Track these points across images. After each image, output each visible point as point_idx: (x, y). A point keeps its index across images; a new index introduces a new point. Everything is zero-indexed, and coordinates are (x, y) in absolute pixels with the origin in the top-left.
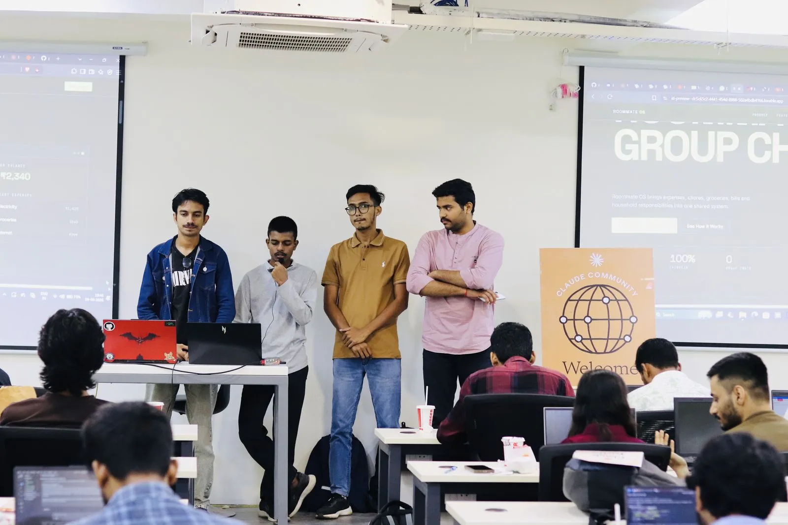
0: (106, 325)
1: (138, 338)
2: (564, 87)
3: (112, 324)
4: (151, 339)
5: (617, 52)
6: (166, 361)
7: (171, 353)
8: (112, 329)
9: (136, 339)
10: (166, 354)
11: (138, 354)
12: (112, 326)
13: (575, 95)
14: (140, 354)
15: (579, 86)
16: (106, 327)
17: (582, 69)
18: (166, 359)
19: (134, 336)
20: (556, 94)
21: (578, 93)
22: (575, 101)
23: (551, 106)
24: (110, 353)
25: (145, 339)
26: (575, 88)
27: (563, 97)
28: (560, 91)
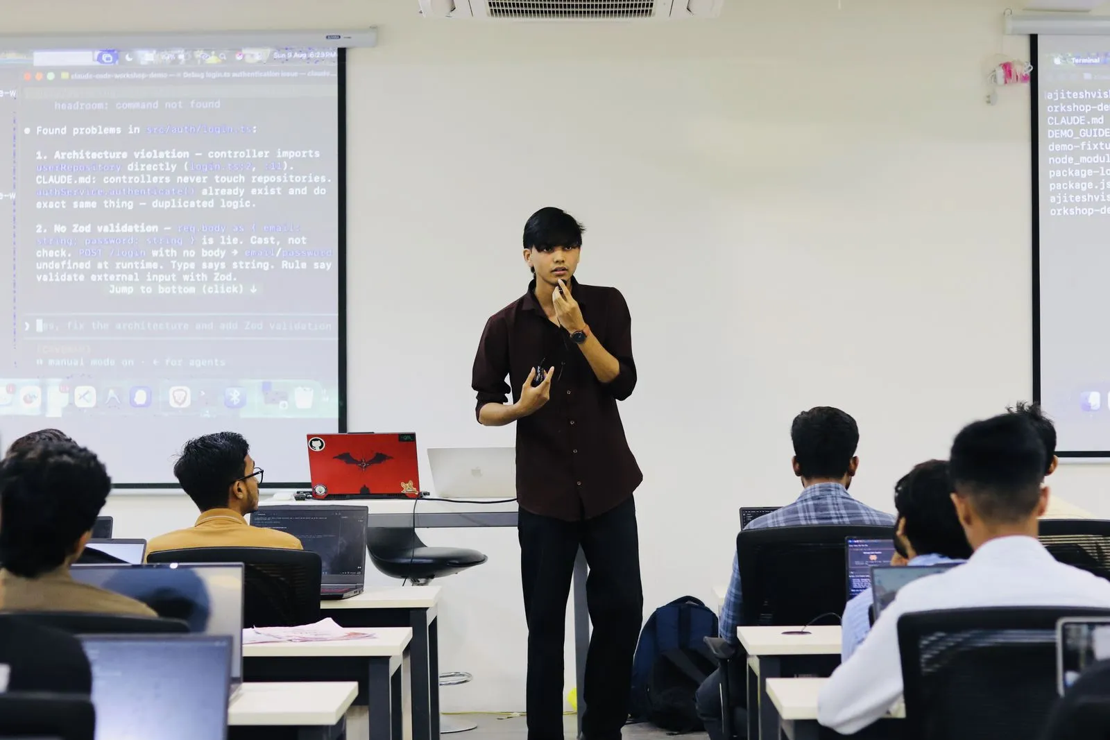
0: (311, 443)
1: (359, 460)
2: (1007, 67)
3: (321, 441)
4: (380, 462)
5: (1087, 11)
6: (404, 494)
7: (411, 483)
8: (320, 447)
9: (357, 462)
10: (403, 485)
11: (362, 486)
12: (320, 444)
13: (1025, 78)
14: (365, 486)
15: (1030, 65)
16: (312, 446)
17: (1034, 39)
18: (404, 491)
19: (355, 458)
20: (995, 78)
21: (1029, 75)
22: (1026, 87)
23: (988, 97)
24: (320, 484)
25: (371, 462)
26: (1024, 68)
27: (1006, 82)
28: (1001, 73)
